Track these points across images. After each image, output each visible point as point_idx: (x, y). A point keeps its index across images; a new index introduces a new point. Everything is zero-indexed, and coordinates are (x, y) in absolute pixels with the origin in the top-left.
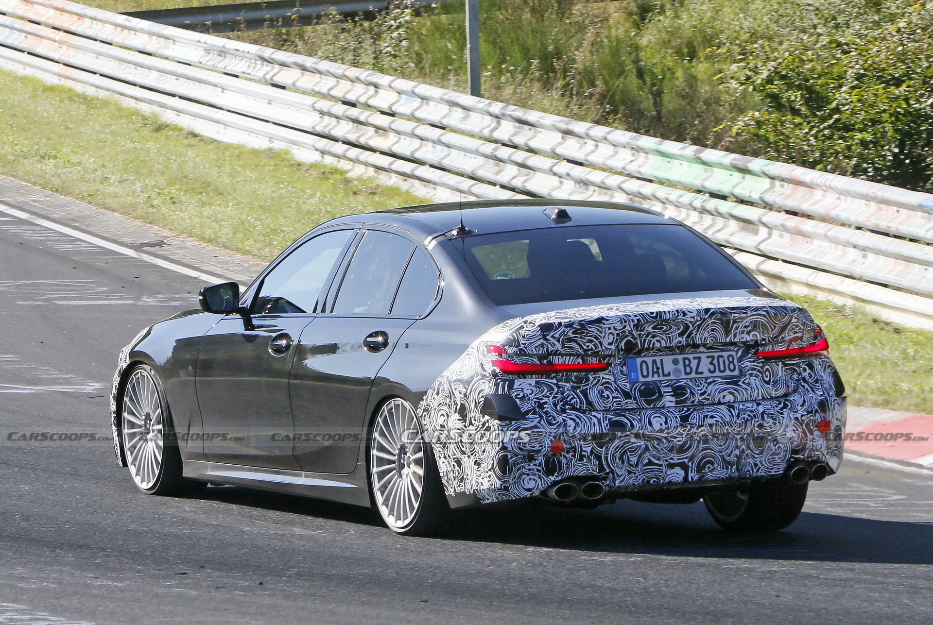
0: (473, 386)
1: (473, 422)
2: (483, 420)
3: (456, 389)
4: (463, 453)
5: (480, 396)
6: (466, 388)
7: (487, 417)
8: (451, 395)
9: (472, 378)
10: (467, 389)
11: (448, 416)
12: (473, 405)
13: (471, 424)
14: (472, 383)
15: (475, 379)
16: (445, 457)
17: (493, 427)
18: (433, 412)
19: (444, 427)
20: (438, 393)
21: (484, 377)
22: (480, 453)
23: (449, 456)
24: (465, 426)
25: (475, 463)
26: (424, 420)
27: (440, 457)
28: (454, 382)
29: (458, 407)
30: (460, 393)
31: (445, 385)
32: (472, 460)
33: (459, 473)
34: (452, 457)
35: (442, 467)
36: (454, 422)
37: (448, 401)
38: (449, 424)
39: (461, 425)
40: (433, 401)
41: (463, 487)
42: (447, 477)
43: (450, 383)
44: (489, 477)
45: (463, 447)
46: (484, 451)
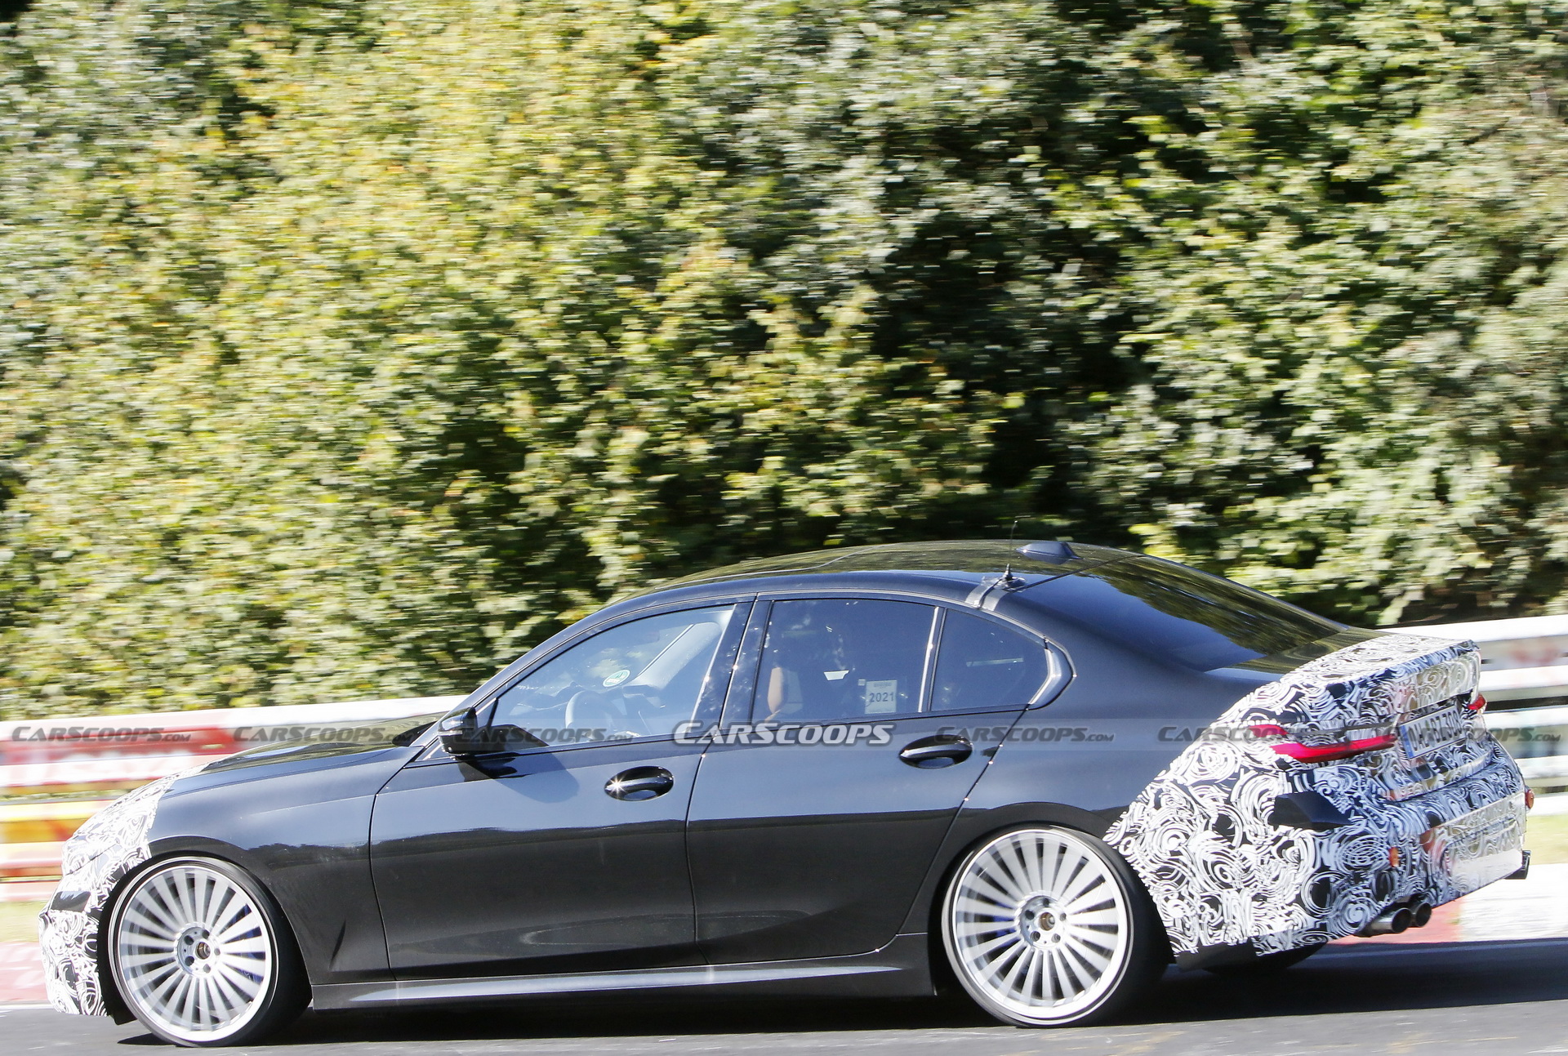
0: (1243, 786)
1: (1250, 838)
2: (1276, 834)
3: (1201, 796)
4: (1228, 886)
5: (1264, 798)
6: (1226, 792)
7: (1283, 829)
8: (1192, 805)
9: (1236, 776)
10: (1230, 793)
11: (1187, 836)
12: (1248, 815)
13: (1245, 841)
14: (1239, 784)
15: (1244, 777)
16: (1181, 898)
17: (1301, 841)
18: (1148, 835)
19: (1179, 853)
20: (1158, 806)
21: (1261, 771)
22: (1267, 882)
23: (1191, 895)
24: (1231, 847)
25: (1254, 898)
26: (1126, 848)
27: (1167, 899)
28: (1194, 785)
29: (1213, 821)
30: (1214, 800)
31: (1173, 793)
32: (1248, 893)
33: (1213, 918)
34: (1197, 896)
35: (1171, 912)
36: (1204, 844)
37: (1185, 815)
38: (1191, 849)
39: (1220, 846)
40: (1147, 818)
41: (1220, 937)
42: (1184, 926)
43: (1184, 788)
44: (1289, 914)
45: (1225, 877)
46: (1276, 879)
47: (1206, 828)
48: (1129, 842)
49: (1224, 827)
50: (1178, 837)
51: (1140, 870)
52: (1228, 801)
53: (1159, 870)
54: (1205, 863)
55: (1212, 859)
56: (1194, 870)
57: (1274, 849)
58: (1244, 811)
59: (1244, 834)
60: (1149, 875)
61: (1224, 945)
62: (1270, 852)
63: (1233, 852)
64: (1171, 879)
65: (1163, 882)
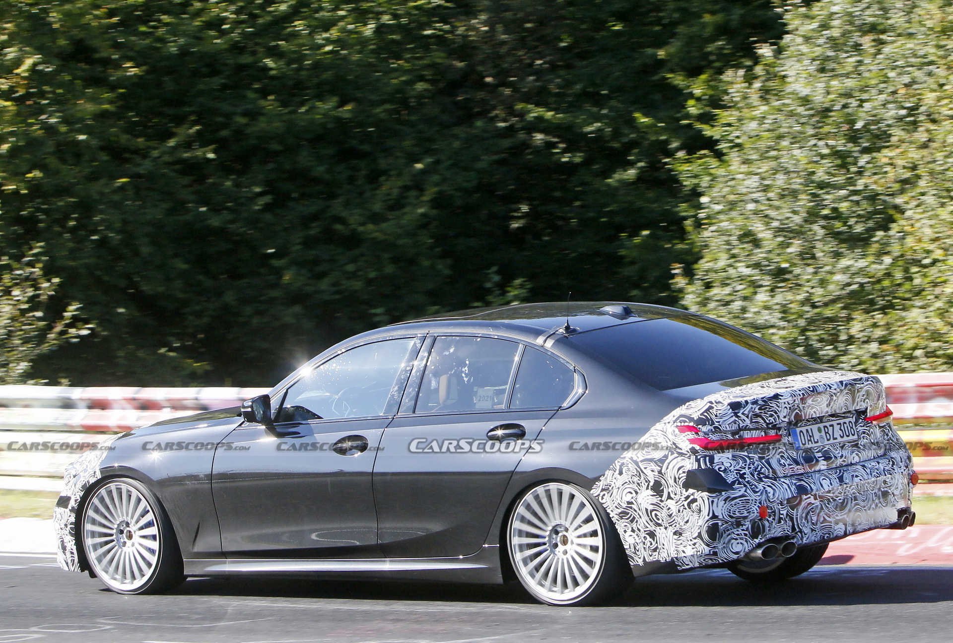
0: (669, 464)
1: (672, 496)
2: (687, 494)
3: (645, 468)
4: (660, 525)
5: (681, 471)
6: (659, 466)
7: (691, 491)
8: (640, 473)
9: (666, 457)
10: (661, 467)
11: (637, 493)
12: (671, 482)
13: (669, 497)
14: (668, 461)
15: (670, 458)
16: (633, 531)
17: (701, 498)
18: (615, 491)
19: (632, 503)
20: (621, 473)
21: (681, 454)
22: (682, 524)
23: (639, 530)
24: (662, 501)
25: (675, 533)
26: (602, 498)
27: (625, 531)
28: (642, 461)
29: (651, 484)
30: (653, 471)
31: (630, 465)
32: (671, 530)
33: (651, 544)
34: (642, 530)
35: (628, 540)
36: (646, 498)
37: (636, 479)
38: (639, 501)
39: (655, 500)
40: (614, 481)
41: (655, 557)
42: (635, 548)
43: (636, 463)
44: (694, 544)
45: (658, 519)
46: (687, 522)
47: (647, 488)
48: (604, 495)
49: (657, 488)
50: (630, 493)
51: (610, 512)
52: (660, 472)
53: (620, 513)
54: (647, 510)
55: (650, 507)
56: (641, 514)
57: (686, 503)
58: (669, 479)
59: (669, 493)
60: (616, 516)
61: (658, 561)
62: (683, 505)
63: (662, 504)
64: (627, 519)
65: (623, 520)
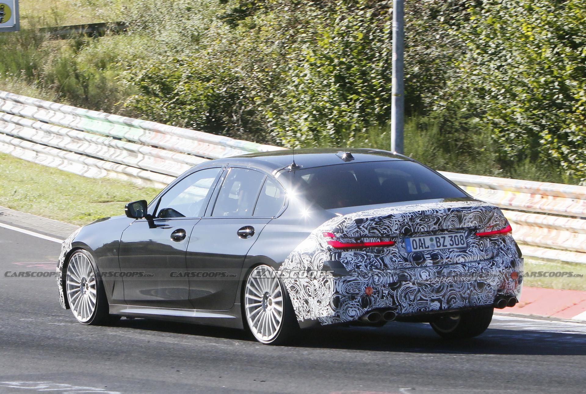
3: (304, 259)
4: (310, 296)
5: (321, 262)
6: (311, 258)
8: (301, 262)
9: (315, 252)
12: (316, 268)
13: (315, 278)
14: (315, 255)
15: (317, 253)
16: (298, 299)
19: (297, 281)
20: (292, 262)
21: (323, 251)
22: (321, 295)
23: (300, 298)
24: (311, 280)
25: (318, 302)
27: (294, 298)
28: (302, 254)
29: (306, 269)
30: (307, 261)
31: (297, 256)
32: (316, 299)
33: (307, 308)
34: (302, 299)
35: (295, 304)
36: (304, 278)
37: (299, 266)
38: (300, 280)
39: (308, 279)
40: (289, 266)
41: (310, 316)
42: (299, 310)
43: (300, 255)
44: (327, 309)
45: (309, 292)
46: (324, 295)
51: (287, 286)
52: (311, 262)
53: (291, 287)
54: (304, 285)
55: (306, 284)
56: (301, 288)
58: (315, 266)
60: (289, 288)
61: (311, 319)
62: (322, 284)
63: (311, 282)
64: (295, 290)
65: (292, 291)
